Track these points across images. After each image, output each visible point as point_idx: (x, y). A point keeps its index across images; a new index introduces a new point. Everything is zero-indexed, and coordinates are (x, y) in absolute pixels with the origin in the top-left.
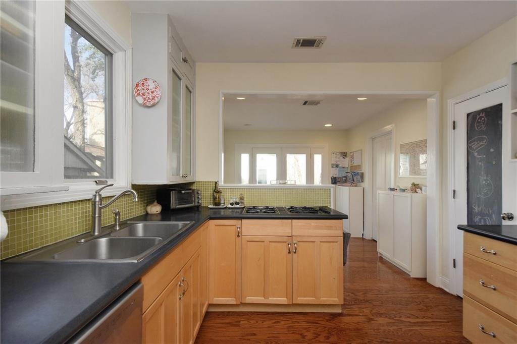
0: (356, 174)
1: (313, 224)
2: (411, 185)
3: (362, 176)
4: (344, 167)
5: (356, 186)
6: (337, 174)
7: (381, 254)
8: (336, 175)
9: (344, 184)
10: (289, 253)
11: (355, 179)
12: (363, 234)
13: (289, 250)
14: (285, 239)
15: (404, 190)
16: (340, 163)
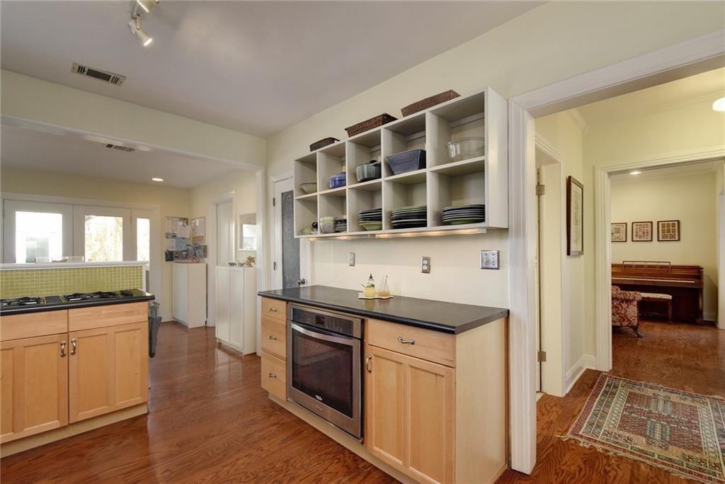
0: (197, 248)
1: (103, 312)
2: (246, 259)
3: (205, 249)
4: (184, 238)
5: (198, 262)
6: (175, 247)
7: (220, 340)
8: (172, 248)
9: (184, 261)
10: (63, 355)
11: (197, 254)
12: (206, 322)
13: (63, 351)
14: (56, 338)
15: (242, 265)
16: (178, 232)
